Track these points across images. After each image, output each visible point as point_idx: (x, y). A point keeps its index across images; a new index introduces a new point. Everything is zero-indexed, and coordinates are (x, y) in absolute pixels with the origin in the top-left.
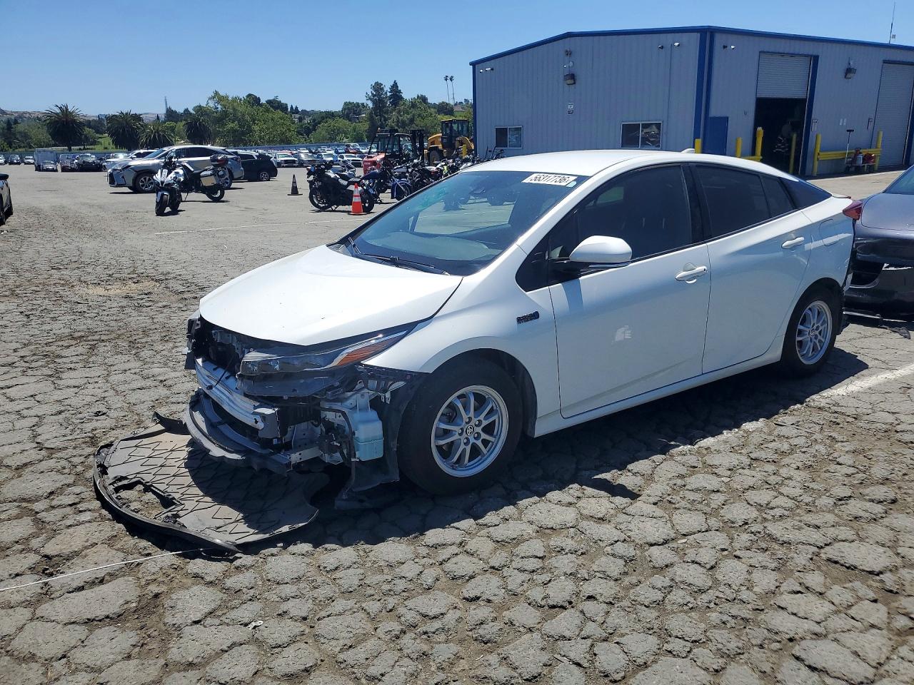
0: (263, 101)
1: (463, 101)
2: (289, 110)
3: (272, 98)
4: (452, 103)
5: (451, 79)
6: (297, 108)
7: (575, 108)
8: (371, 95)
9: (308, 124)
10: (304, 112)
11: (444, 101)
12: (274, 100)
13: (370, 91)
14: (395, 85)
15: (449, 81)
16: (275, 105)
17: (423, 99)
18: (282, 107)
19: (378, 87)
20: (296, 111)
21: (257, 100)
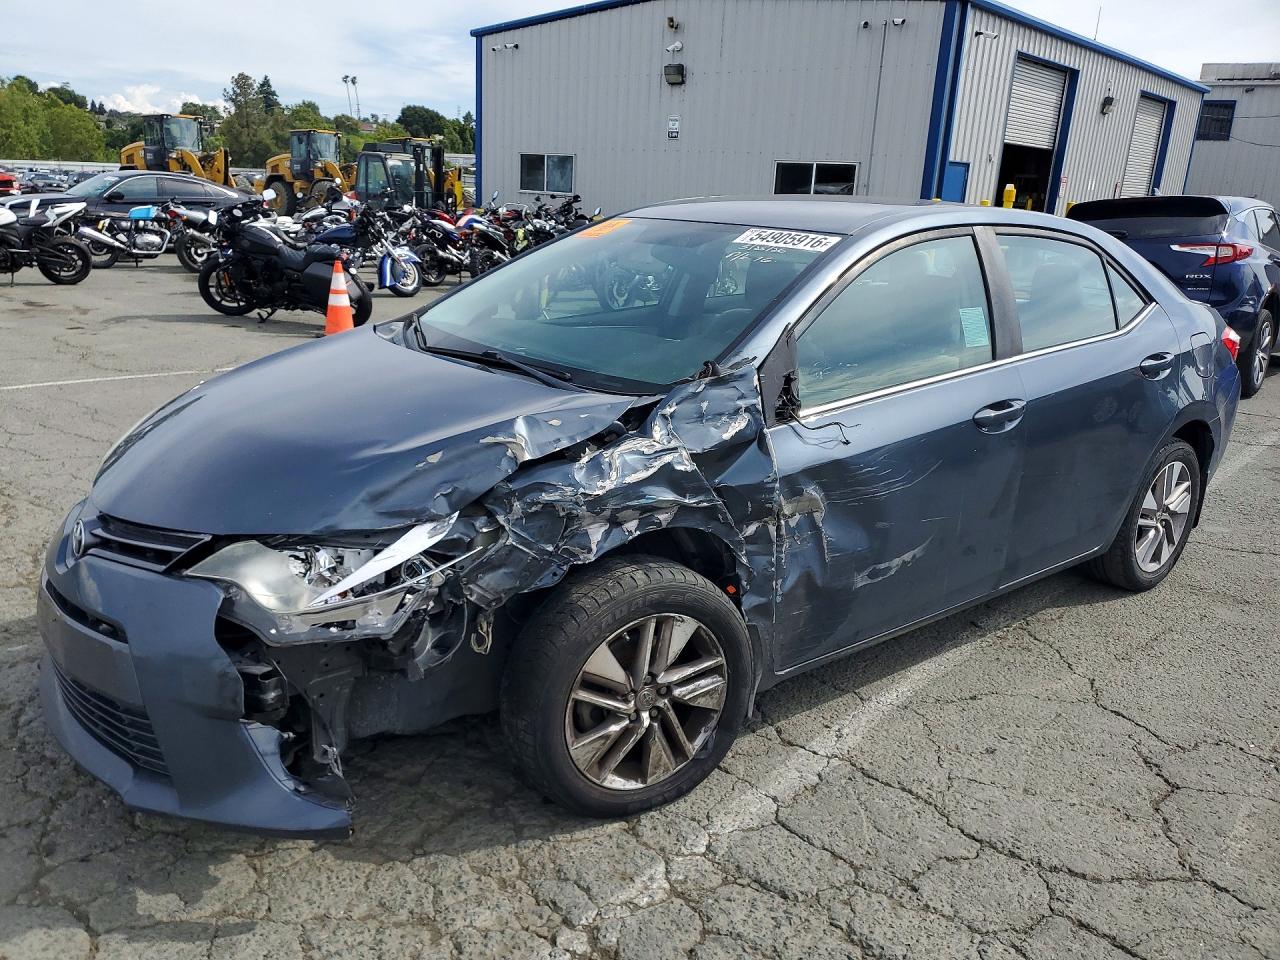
0: (42, 87)
1: (370, 117)
2: (89, 107)
3: (57, 85)
4: (355, 117)
5: (354, 81)
6: (101, 105)
7: (681, 126)
8: (231, 93)
9: (124, 131)
10: (114, 114)
11: (345, 113)
12: (62, 88)
13: (230, 87)
14: (266, 83)
15: (350, 83)
16: (65, 96)
17: (311, 107)
18: (80, 102)
19: (242, 81)
20: (101, 110)
21: (33, 86)
